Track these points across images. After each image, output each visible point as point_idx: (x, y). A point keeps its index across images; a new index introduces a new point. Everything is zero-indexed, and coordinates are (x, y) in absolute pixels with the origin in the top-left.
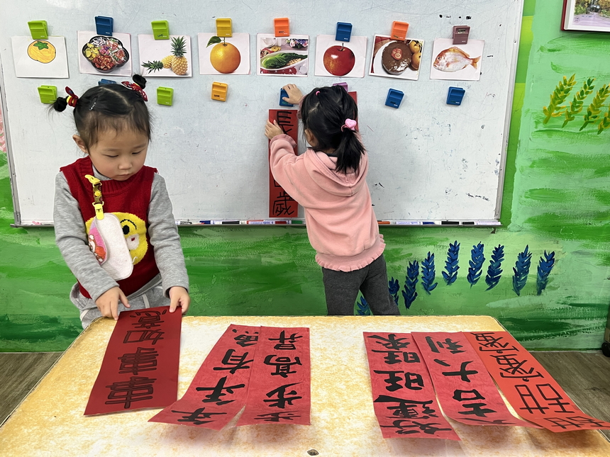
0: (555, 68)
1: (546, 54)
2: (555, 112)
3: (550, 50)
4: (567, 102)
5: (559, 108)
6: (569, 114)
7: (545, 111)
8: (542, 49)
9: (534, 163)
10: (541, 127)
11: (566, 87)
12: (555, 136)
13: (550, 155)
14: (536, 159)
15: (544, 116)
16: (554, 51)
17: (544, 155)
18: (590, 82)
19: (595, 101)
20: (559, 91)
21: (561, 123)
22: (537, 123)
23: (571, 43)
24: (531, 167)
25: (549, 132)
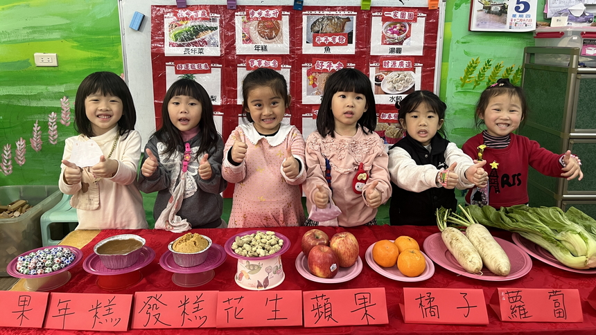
0: (466, 53)
1: (461, 45)
2: (468, 80)
3: (462, 43)
4: (475, 74)
5: (470, 78)
6: (476, 82)
7: (461, 79)
8: (458, 42)
9: (456, 111)
10: (459, 89)
11: (474, 65)
12: (468, 95)
13: (466, 107)
14: (457, 109)
15: (461, 82)
16: (465, 43)
17: (462, 107)
18: (488, 62)
19: (493, 73)
20: (469, 67)
21: (472, 87)
22: (457, 87)
23: (476, 39)
24: (455, 114)
25: (465, 92)
